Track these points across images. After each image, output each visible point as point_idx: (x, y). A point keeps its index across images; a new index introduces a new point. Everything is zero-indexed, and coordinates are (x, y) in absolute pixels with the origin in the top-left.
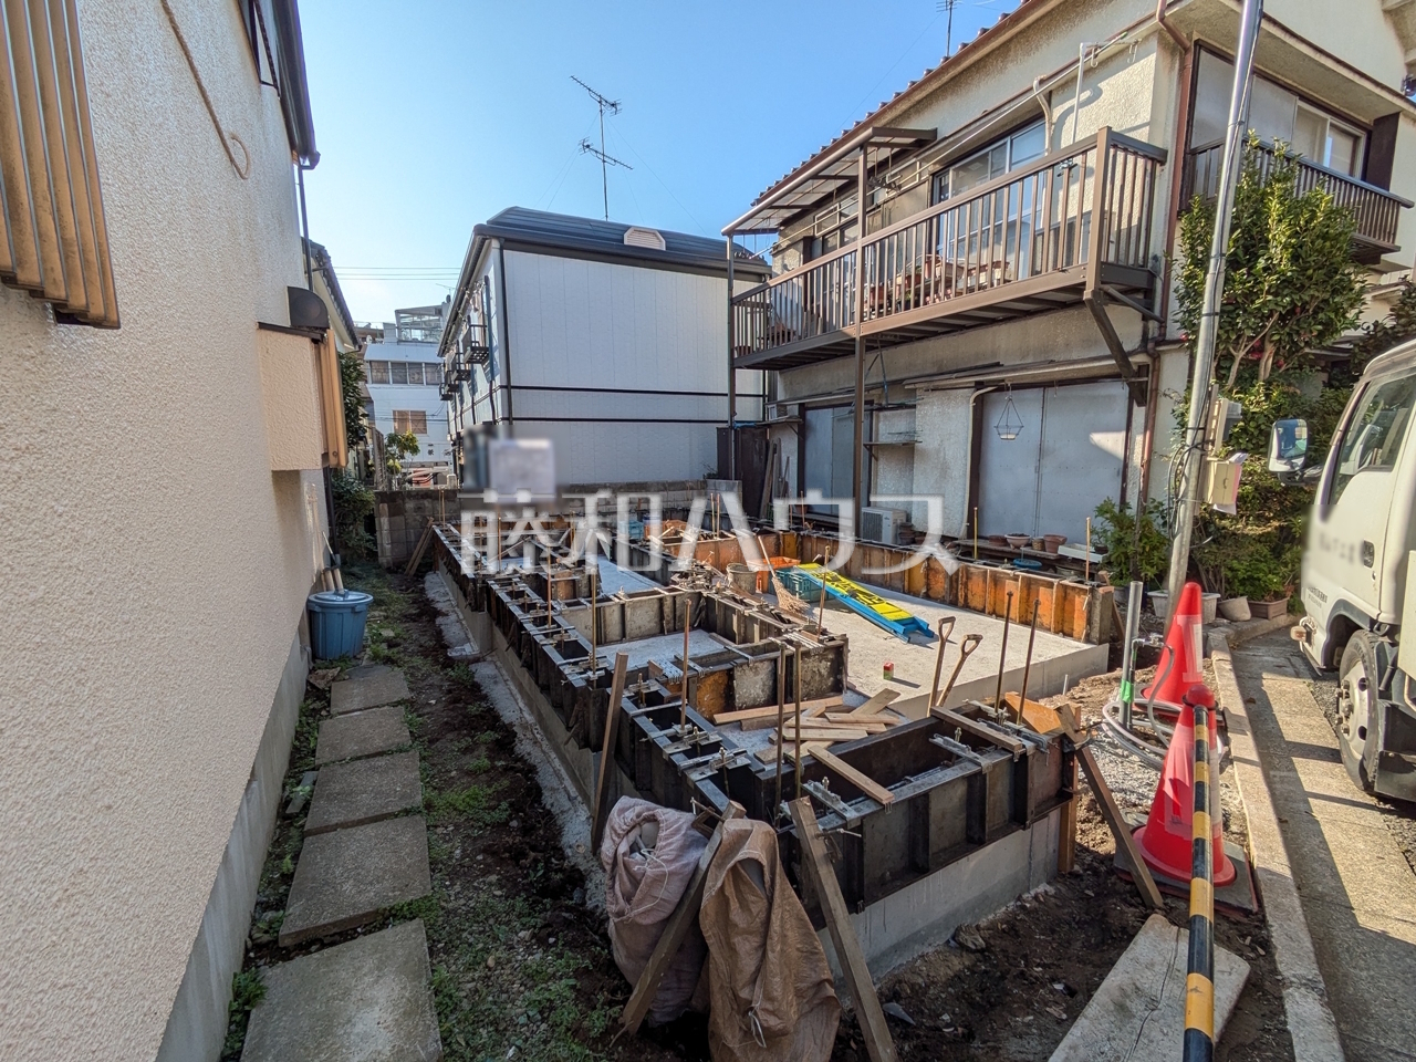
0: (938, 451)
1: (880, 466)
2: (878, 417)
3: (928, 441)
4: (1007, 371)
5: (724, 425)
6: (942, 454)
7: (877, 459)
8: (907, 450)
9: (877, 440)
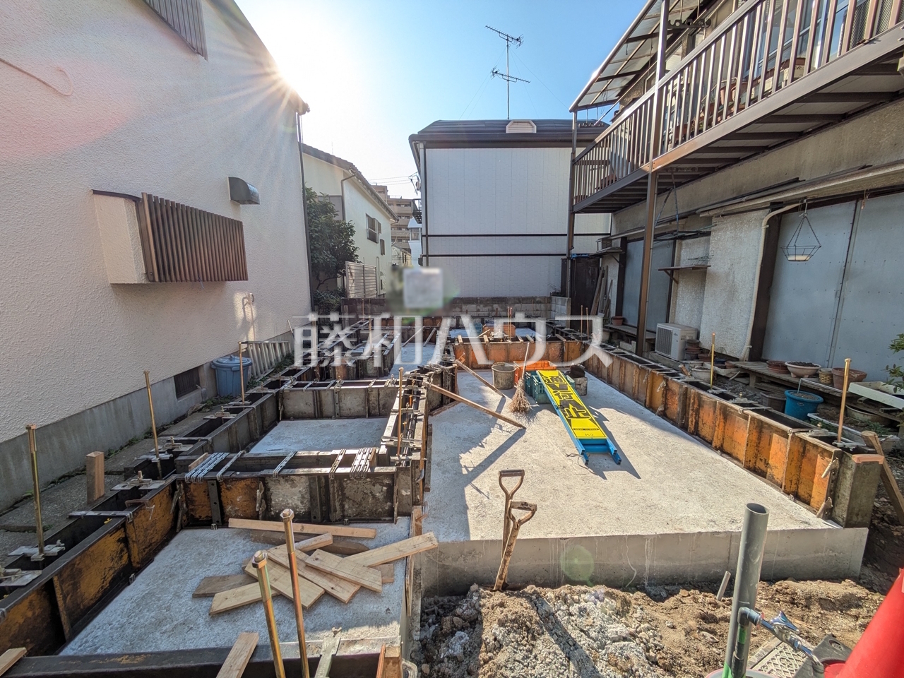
0: (728, 275)
1: (680, 289)
2: (681, 245)
3: (718, 266)
4: (806, 186)
5: (565, 257)
6: (731, 278)
7: (677, 282)
8: (700, 273)
9: (679, 264)
